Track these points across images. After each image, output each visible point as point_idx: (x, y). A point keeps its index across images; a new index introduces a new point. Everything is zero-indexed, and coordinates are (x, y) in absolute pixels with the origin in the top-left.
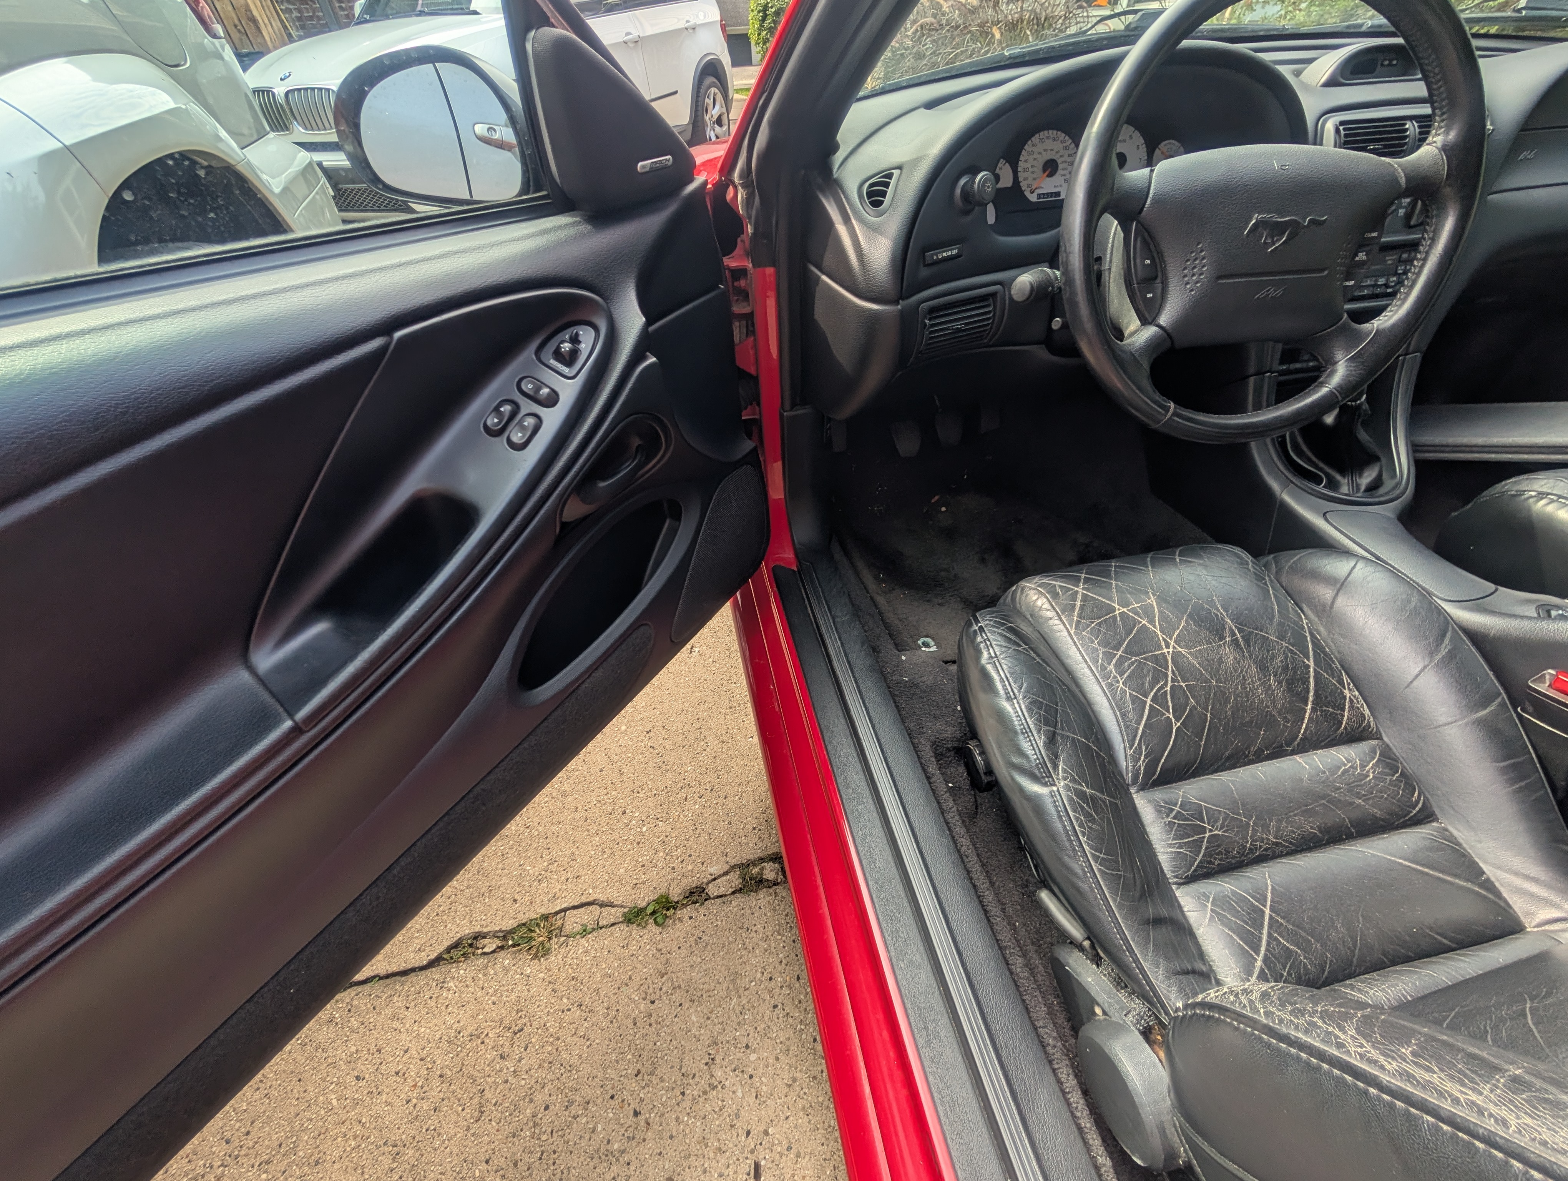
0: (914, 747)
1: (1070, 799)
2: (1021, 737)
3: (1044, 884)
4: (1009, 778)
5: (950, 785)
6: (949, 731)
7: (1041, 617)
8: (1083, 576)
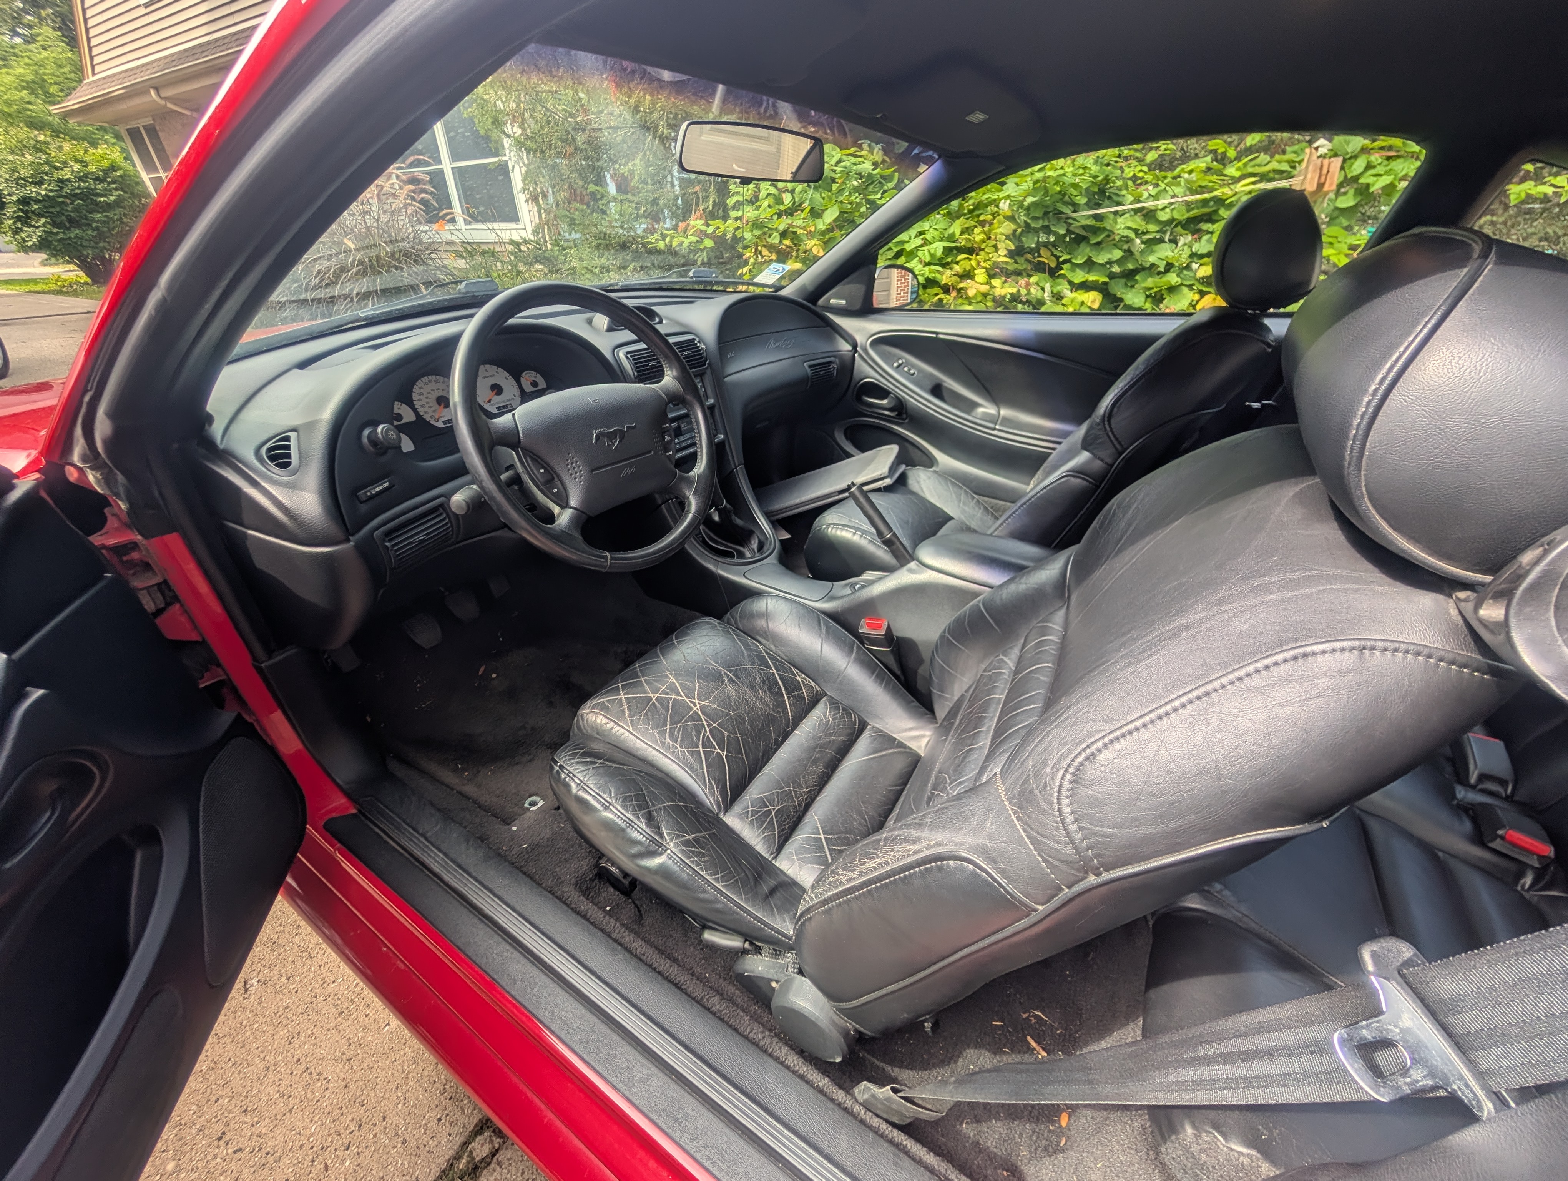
0: (560, 900)
1: (682, 851)
2: (629, 830)
3: (704, 927)
4: (636, 868)
5: (608, 908)
6: (583, 865)
7: (605, 731)
8: (620, 685)
